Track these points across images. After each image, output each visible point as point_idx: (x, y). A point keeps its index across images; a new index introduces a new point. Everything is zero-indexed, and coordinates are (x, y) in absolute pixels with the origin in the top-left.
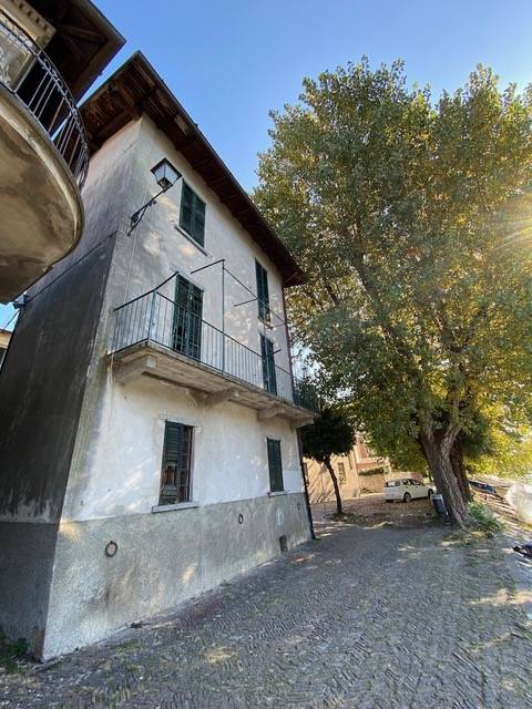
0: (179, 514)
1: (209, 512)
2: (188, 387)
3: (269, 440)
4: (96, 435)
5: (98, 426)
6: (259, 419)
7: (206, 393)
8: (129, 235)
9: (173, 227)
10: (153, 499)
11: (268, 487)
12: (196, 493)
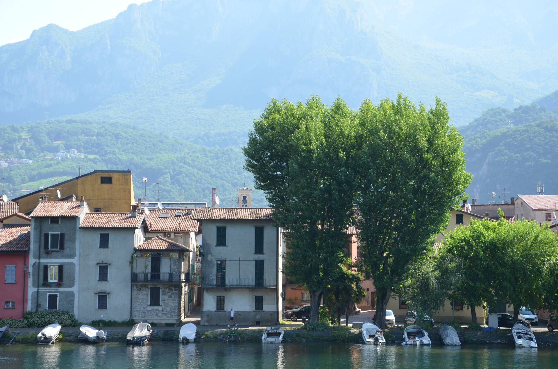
0: (221, 312)
3: (256, 296)
6: (250, 291)
8: (204, 259)
9: (214, 247)
10: (215, 309)
11: (254, 309)
12: (225, 309)
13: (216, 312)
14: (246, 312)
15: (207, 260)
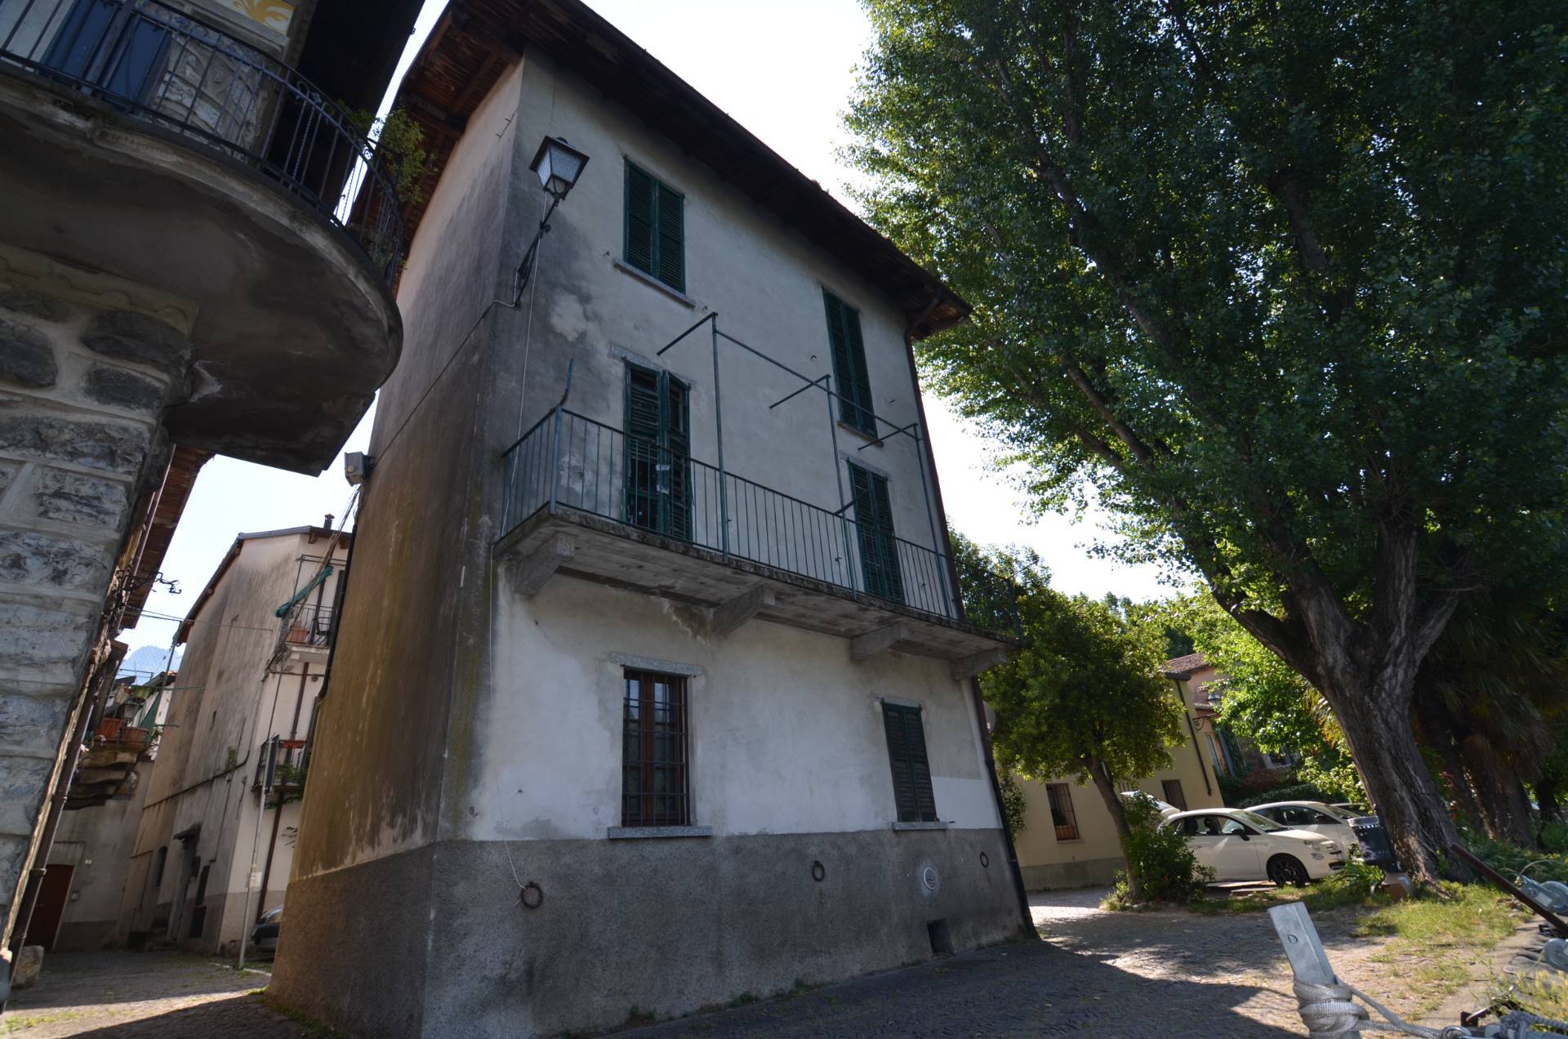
0: (666, 849)
1: (737, 851)
2: (665, 592)
3: (886, 707)
4: (489, 691)
5: (488, 676)
6: (857, 659)
7: (711, 604)
8: (518, 305)
9: (609, 267)
10: (610, 813)
11: (892, 813)
12: (704, 811)
13: (621, 850)
14: (854, 836)
15: (547, 329)
